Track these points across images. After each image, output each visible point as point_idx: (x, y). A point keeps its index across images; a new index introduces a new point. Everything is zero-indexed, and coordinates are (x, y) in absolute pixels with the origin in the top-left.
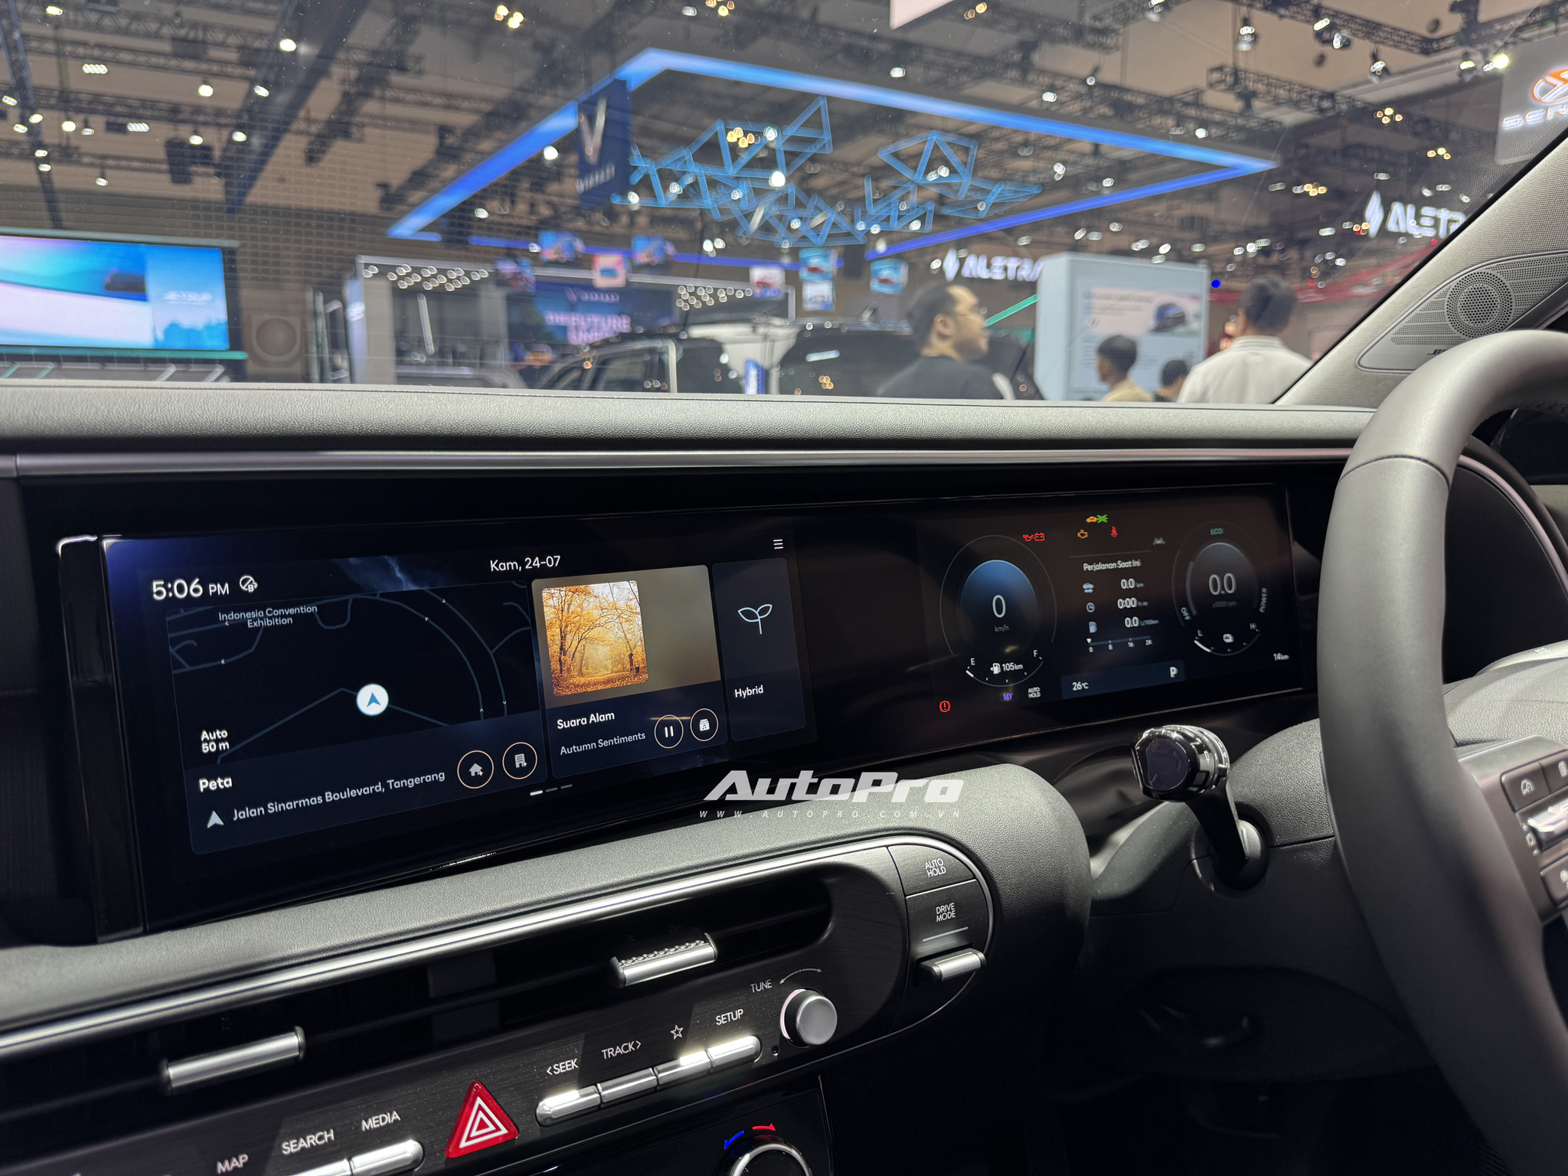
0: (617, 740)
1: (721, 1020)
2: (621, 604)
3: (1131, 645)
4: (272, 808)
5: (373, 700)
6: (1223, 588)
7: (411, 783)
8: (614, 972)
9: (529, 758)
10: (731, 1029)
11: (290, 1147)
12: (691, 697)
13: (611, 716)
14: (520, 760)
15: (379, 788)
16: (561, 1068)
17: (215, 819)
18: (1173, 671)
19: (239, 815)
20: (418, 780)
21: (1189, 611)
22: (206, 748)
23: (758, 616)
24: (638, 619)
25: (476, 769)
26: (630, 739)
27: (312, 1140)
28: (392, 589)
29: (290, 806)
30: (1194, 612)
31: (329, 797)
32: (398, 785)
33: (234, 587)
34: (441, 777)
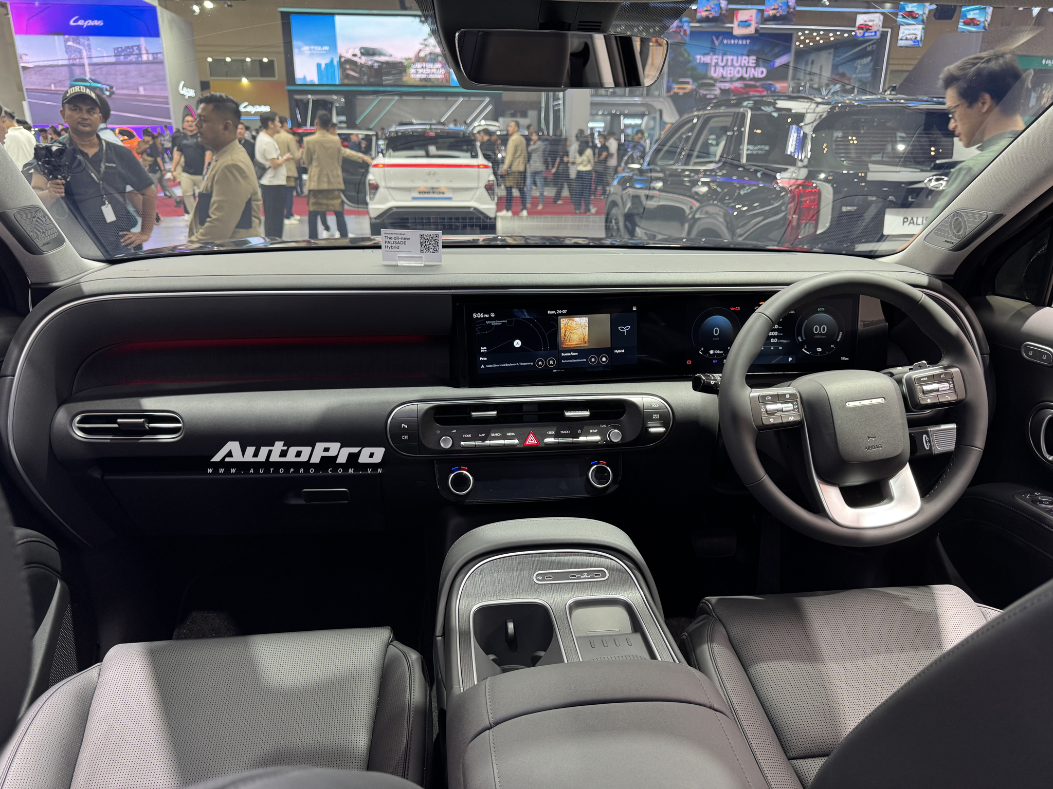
0: (578, 360)
1: (591, 431)
2: (583, 324)
3: (772, 348)
4: (495, 366)
5: (518, 343)
6: (820, 331)
7: (525, 364)
8: (564, 413)
9: (554, 362)
10: (594, 434)
11: (493, 435)
12: (598, 352)
13: (577, 354)
14: (551, 362)
15: (517, 364)
16: (550, 433)
17: (483, 366)
18: (790, 359)
19: (487, 366)
20: (526, 364)
21: (802, 338)
22: (482, 351)
23: (625, 329)
24: (587, 328)
25: (540, 363)
26: (581, 360)
27: (497, 434)
28: (523, 317)
29: (498, 366)
30: (804, 339)
31: (506, 365)
32: (522, 364)
33: (490, 315)
34: (532, 364)
